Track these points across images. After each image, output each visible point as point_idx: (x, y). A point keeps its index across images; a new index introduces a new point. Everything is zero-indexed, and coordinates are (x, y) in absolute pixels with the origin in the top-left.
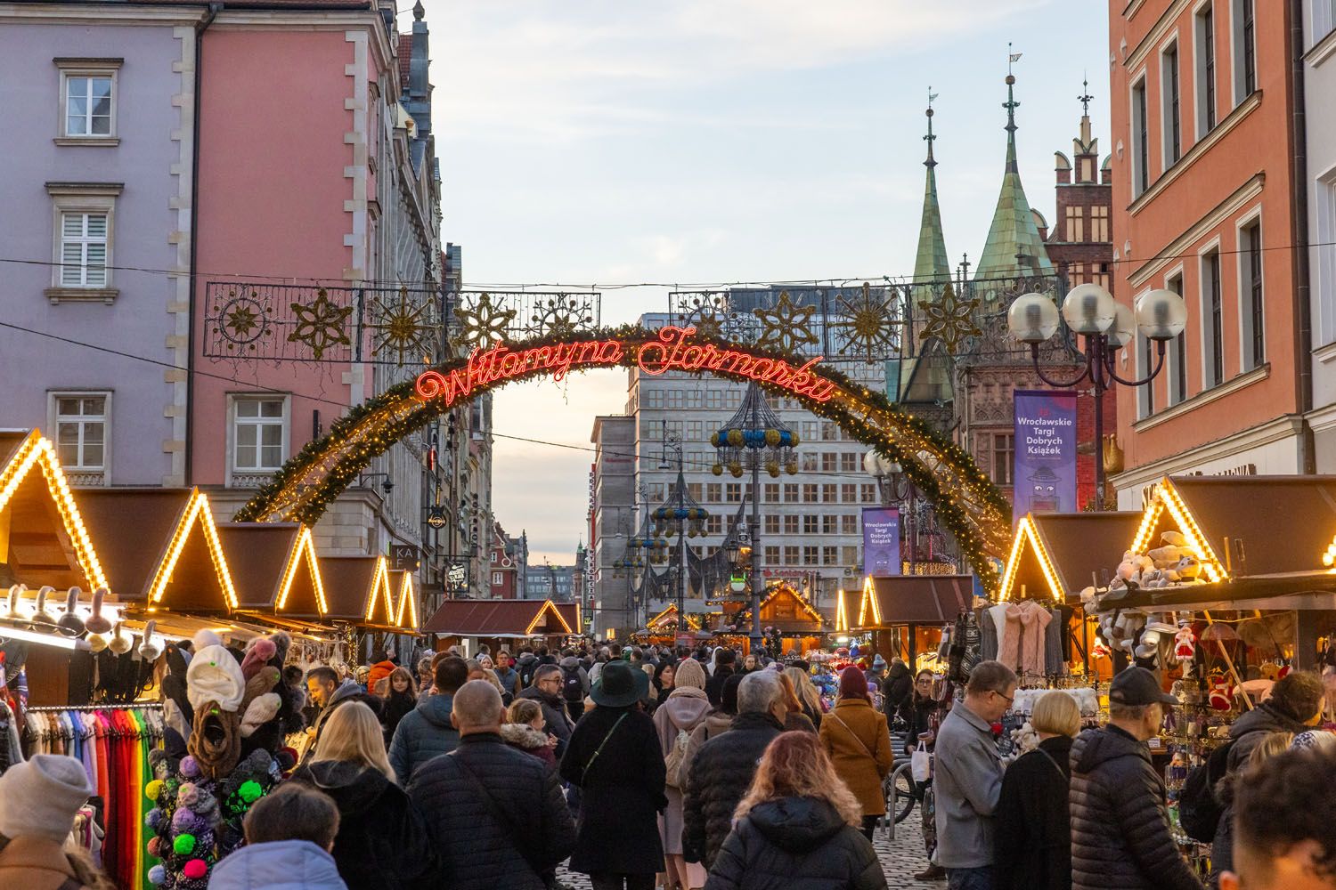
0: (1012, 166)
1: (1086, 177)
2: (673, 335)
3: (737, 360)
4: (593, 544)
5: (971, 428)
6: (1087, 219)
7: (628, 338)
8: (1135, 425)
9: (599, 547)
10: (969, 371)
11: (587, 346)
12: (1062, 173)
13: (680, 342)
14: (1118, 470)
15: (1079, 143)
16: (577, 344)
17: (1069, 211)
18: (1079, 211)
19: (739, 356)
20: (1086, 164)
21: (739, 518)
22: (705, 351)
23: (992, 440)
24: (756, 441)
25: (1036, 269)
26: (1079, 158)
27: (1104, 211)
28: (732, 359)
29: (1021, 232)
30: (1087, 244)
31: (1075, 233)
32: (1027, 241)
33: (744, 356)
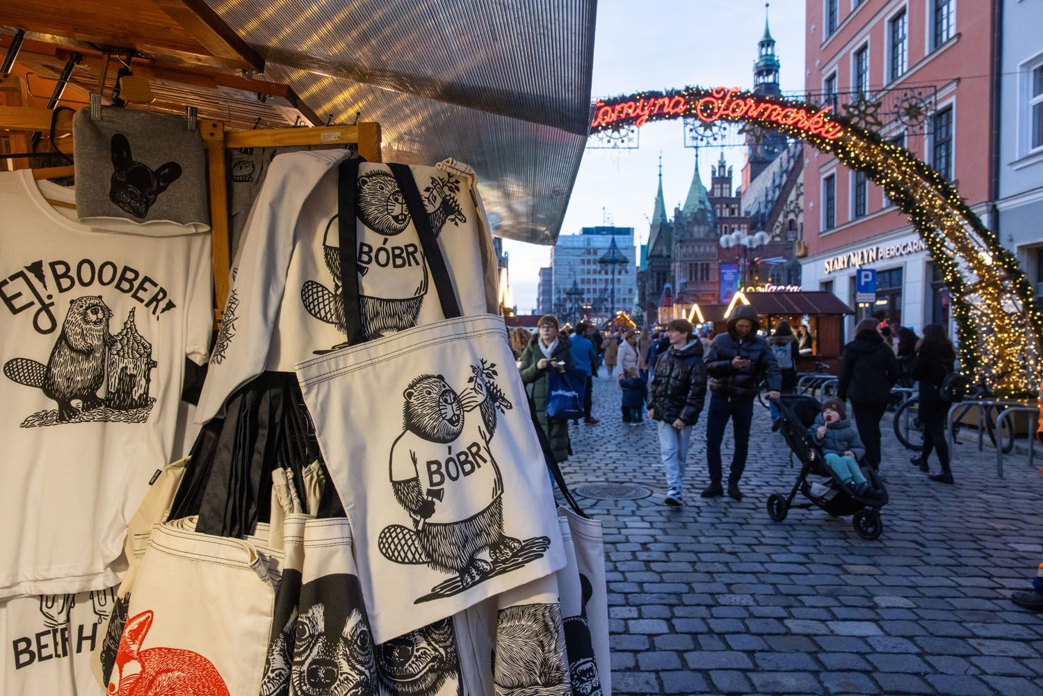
0: (697, 169)
1: (722, 174)
2: (722, 93)
3: (769, 111)
4: (538, 307)
5: (681, 261)
6: (722, 188)
7: (690, 95)
8: (820, 233)
9: (541, 308)
10: (681, 241)
11: (661, 101)
12: (714, 173)
13: (728, 98)
14: (805, 256)
15: (720, 162)
16: (652, 100)
17: (716, 186)
18: (719, 186)
19: (771, 107)
20: (722, 169)
21: (606, 289)
22: (746, 105)
23: (688, 266)
24: (614, 262)
25: (705, 206)
26: (720, 167)
27: (728, 186)
28: (766, 109)
29: (700, 193)
30: (722, 197)
31: (717, 194)
32: (702, 196)
33: (775, 107)
